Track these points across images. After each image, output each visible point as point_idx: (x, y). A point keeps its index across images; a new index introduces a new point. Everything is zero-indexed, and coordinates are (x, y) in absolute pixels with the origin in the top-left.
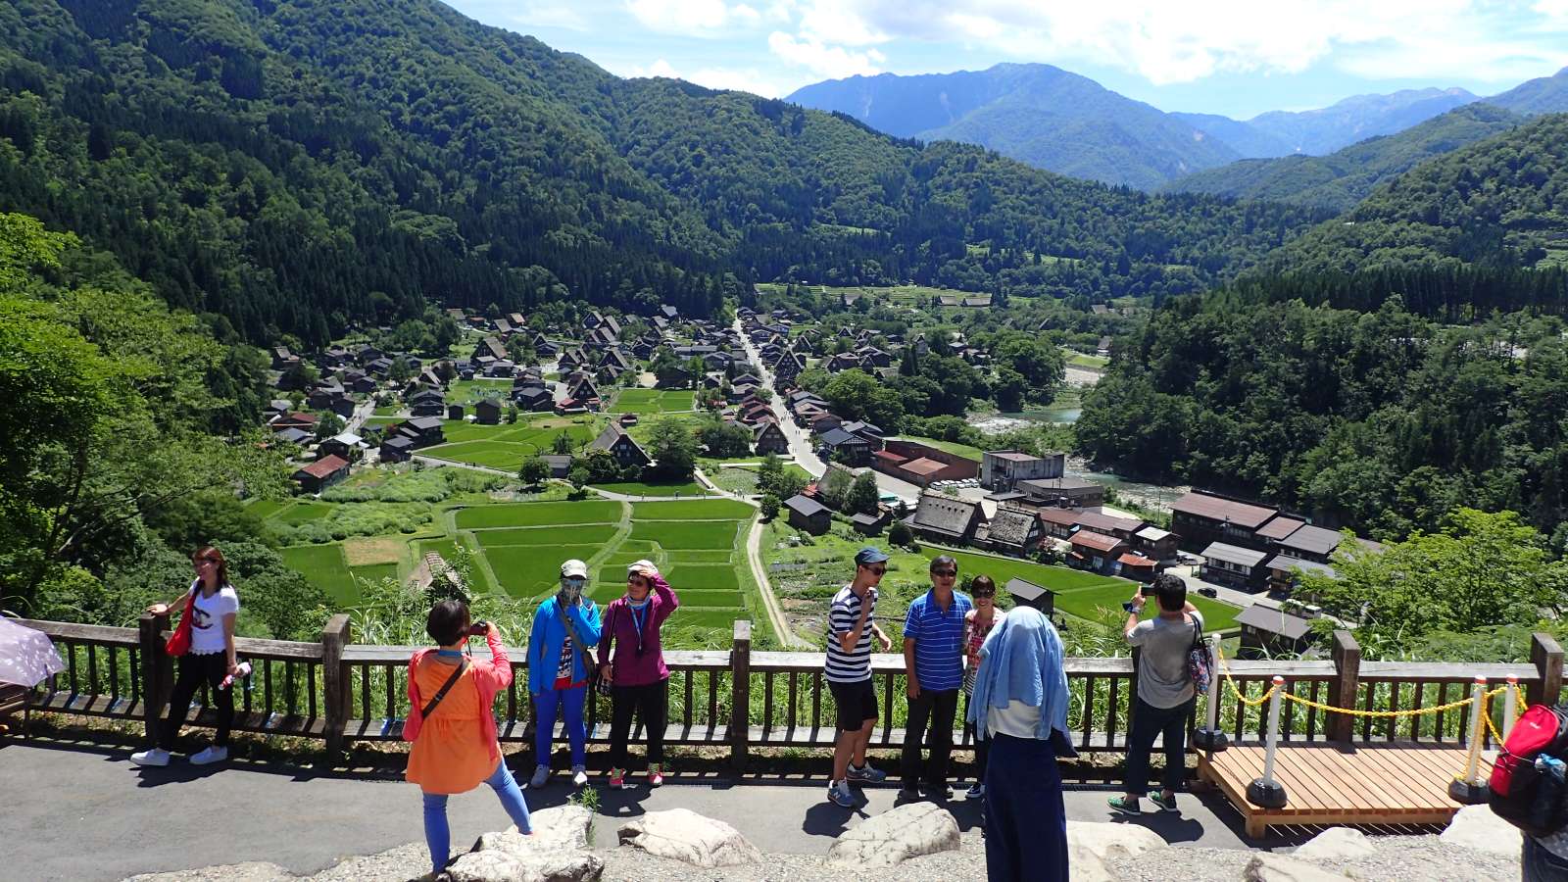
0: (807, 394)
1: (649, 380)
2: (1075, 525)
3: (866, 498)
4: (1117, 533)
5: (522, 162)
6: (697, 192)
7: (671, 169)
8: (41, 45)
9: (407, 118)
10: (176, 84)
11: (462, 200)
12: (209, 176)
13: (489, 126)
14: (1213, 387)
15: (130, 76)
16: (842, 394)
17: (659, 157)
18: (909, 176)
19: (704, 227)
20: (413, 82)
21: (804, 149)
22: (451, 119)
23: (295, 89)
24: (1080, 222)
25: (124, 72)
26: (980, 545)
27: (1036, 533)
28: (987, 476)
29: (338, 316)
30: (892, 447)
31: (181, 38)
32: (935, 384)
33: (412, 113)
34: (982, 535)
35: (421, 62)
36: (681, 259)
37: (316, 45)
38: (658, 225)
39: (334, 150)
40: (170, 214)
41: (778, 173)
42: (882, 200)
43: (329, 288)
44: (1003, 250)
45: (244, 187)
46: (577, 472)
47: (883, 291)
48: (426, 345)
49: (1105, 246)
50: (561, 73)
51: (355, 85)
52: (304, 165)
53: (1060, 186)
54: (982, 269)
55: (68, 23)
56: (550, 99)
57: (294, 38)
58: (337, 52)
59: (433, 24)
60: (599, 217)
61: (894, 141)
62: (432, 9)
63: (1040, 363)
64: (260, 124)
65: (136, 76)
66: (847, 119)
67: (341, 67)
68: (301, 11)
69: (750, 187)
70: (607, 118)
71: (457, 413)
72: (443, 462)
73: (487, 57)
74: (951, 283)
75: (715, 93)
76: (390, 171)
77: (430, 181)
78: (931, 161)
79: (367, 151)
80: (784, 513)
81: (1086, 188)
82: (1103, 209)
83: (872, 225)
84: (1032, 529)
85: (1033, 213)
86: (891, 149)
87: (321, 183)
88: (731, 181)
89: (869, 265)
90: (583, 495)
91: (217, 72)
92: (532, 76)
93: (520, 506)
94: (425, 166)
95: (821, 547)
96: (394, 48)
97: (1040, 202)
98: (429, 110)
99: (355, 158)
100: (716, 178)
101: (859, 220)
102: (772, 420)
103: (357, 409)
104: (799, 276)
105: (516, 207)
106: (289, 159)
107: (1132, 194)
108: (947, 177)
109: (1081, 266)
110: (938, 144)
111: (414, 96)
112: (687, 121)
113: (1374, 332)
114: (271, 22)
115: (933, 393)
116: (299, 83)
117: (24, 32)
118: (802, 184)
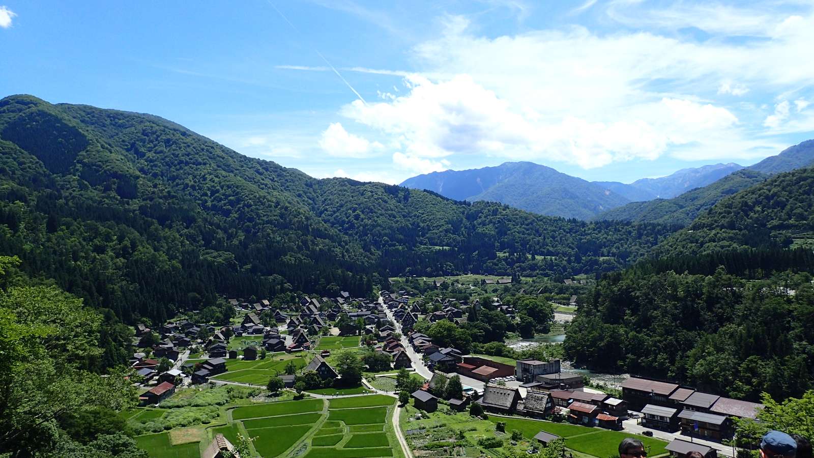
0: (419, 334)
1: (335, 331)
2: (570, 399)
3: (455, 390)
4: (594, 402)
5: (268, 222)
6: (357, 233)
7: (344, 222)
8: (27, 178)
9: (209, 204)
10: (94, 193)
11: (237, 243)
12: (108, 238)
13: (252, 206)
14: (633, 319)
15: (70, 191)
16: (438, 333)
17: (337, 216)
18: (464, 219)
19: (362, 250)
20: (213, 186)
21: (411, 209)
22: (231, 203)
23: (154, 193)
24: (553, 237)
25: (68, 189)
26: (520, 413)
27: (550, 405)
28: (520, 374)
29: (172, 306)
30: (467, 361)
31: (97, 171)
32: (487, 325)
33: (212, 202)
34: (520, 407)
35: (217, 177)
36: (350, 267)
37: (164, 171)
38: (338, 250)
39: (172, 222)
40: (86, 258)
41: (397, 221)
42: (452, 231)
43: (167, 292)
44: (515, 254)
45: (125, 242)
46: (298, 384)
47: (456, 278)
48: (217, 319)
49: (567, 249)
50: (286, 178)
51: (184, 189)
52: (156, 229)
53: (541, 220)
54: (505, 264)
55: (41, 167)
56: (282, 191)
57: (154, 168)
58: (175, 174)
59: (223, 158)
60: (308, 248)
61: (456, 203)
62: (223, 151)
63: (541, 311)
64: (135, 210)
65: (74, 191)
66: (431, 193)
67: (177, 181)
68: (158, 155)
69: (384, 229)
70: (310, 199)
71: (233, 355)
72: (226, 383)
73: (250, 173)
74: (490, 272)
75: (364, 184)
76: (201, 232)
77: (220, 234)
78: (475, 211)
79: (189, 221)
80: (412, 400)
81: (554, 220)
82: (565, 231)
83: (447, 245)
84: (547, 403)
85: (529, 234)
86: (454, 207)
87: (165, 238)
88: (374, 226)
89: (447, 265)
90: (302, 397)
91: (114, 186)
92: (273, 180)
93: (268, 405)
94: (218, 227)
95: (434, 419)
96: (203, 170)
97: (532, 229)
98: (221, 200)
99: (182, 224)
100: (366, 225)
101: (441, 243)
102: (402, 349)
103: (180, 356)
104: (411, 273)
105: (265, 245)
106: (149, 227)
107: (578, 223)
108: (483, 219)
109: (556, 260)
110: (478, 202)
111: (213, 193)
112: (351, 198)
113: (713, 285)
114: (142, 161)
115: (486, 330)
116: (156, 190)
117: (19, 173)
118: (410, 226)
